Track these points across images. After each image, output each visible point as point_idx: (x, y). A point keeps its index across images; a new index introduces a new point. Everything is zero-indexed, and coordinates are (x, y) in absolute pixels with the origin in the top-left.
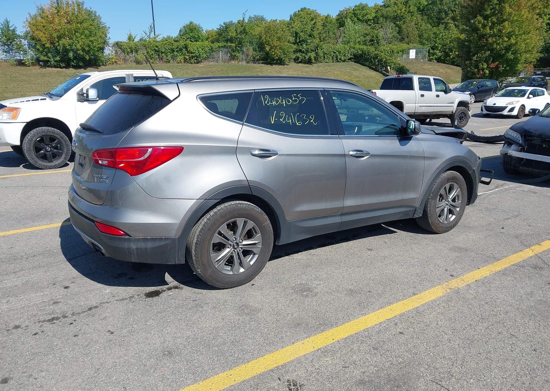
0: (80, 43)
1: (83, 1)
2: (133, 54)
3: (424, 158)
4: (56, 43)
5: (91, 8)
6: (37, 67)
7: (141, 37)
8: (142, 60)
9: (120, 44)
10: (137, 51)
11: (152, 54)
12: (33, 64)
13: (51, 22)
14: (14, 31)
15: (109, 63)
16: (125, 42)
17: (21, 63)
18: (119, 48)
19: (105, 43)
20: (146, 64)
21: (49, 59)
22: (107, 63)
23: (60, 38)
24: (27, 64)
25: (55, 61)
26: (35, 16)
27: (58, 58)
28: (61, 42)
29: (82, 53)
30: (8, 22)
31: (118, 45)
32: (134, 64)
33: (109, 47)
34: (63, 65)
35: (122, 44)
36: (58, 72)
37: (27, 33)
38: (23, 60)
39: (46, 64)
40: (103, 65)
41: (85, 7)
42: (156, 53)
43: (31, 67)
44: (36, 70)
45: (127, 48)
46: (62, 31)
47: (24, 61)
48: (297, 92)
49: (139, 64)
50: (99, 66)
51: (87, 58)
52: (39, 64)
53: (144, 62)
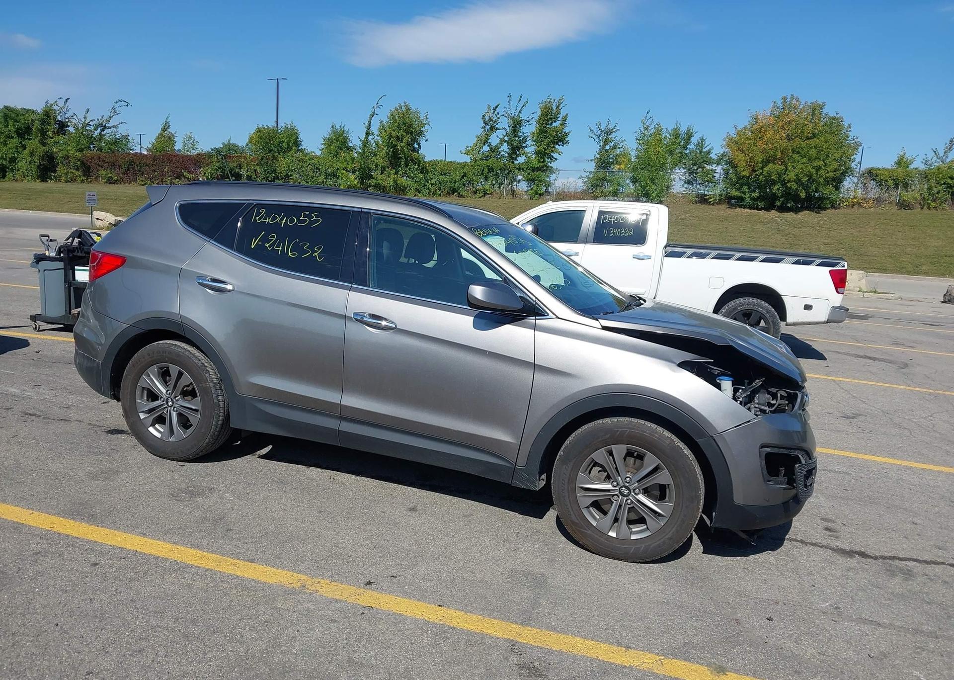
0: (796, 171)
1: (824, 103)
2: (897, 189)
3: (534, 366)
4: (757, 171)
5: (837, 114)
6: (724, 206)
7: (924, 159)
8: (913, 202)
9: (874, 172)
10: (906, 186)
11: (938, 193)
12: (720, 202)
13: (762, 138)
14: (709, 152)
15: (845, 204)
16: (887, 170)
17: (703, 200)
18: (873, 179)
19: (846, 171)
20: (919, 210)
21: (742, 195)
22: (842, 205)
23: (765, 163)
24: (711, 202)
25: (753, 199)
26: (745, 128)
27: (756, 195)
28: (765, 169)
29: (794, 186)
30: (703, 140)
31: (871, 174)
32: (896, 208)
33: (853, 178)
34: (761, 204)
35: (880, 172)
36: (750, 215)
37: (723, 155)
38: (706, 195)
39: (739, 202)
40: (833, 207)
41: (824, 111)
42: (949, 190)
43: (716, 206)
44: (723, 210)
45: (887, 181)
46: (771, 153)
47: (708, 197)
48: (312, 209)
49: (905, 209)
50: (825, 209)
51: (803, 195)
52: (729, 203)
53: (917, 205)
